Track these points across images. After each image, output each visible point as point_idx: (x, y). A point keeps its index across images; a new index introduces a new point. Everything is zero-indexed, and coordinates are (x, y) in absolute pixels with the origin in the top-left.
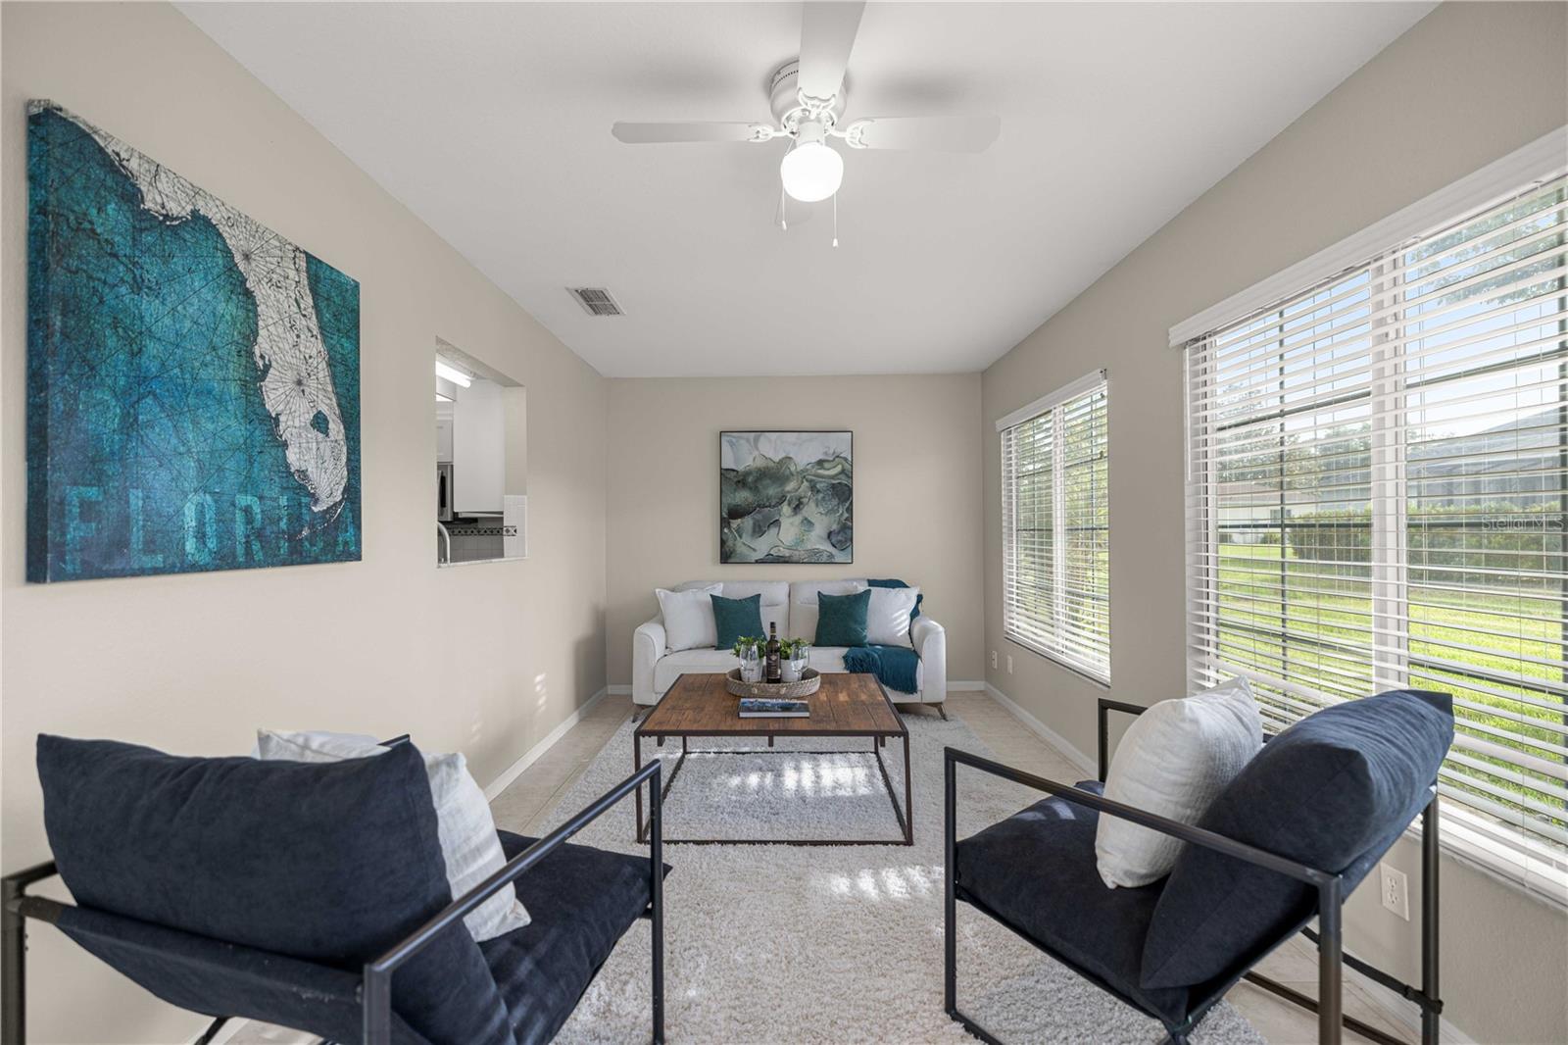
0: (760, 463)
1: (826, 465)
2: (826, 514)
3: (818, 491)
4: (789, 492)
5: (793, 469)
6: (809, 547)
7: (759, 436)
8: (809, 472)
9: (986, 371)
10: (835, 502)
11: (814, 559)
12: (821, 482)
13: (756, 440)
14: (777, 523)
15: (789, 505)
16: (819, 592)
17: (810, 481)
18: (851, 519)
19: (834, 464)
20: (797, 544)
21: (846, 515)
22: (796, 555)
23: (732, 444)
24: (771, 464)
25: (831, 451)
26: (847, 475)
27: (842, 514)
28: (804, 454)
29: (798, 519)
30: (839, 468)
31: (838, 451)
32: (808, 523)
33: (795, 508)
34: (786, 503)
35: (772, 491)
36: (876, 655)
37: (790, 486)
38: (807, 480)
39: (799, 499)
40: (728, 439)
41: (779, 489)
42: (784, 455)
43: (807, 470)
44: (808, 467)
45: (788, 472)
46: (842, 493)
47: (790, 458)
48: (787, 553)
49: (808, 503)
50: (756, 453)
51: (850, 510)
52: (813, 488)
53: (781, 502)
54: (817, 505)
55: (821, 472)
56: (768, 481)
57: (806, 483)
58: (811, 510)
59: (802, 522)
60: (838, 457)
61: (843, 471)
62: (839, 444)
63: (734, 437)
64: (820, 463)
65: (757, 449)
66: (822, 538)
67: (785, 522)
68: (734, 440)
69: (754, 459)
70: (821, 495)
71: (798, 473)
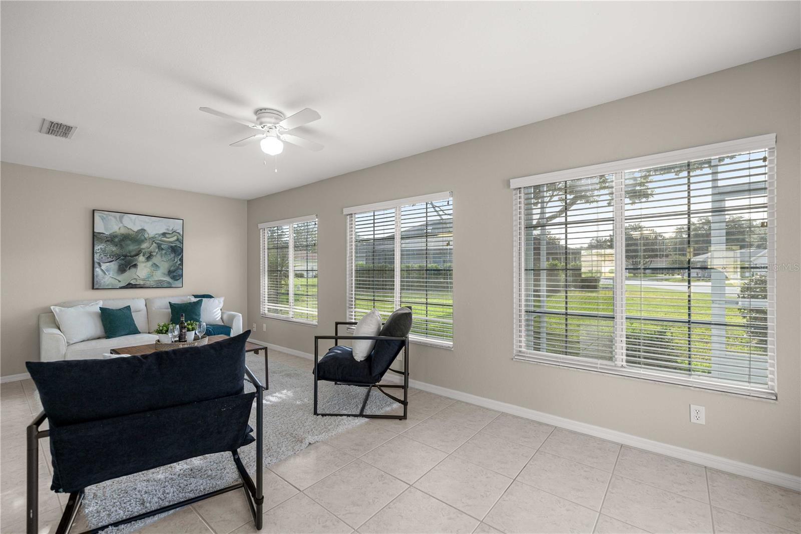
0: (123, 231)
1: (168, 236)
2: (167, 261)
3: (162, 249)
4: (144, 249)
5: (146, 236)
6: (156, 279)
7: (124, 215)
8: (157, 239)
9: (250, 200)
10: (173, 255)
11: (159, 285)
12: (164, 244)
13: (121, 219)
14: (135, 266)
15: (144, 256)
16: (169, 302)
17: (157, 244)
18: (182, 264)
19: (172, 235)
20: (148, 278)
21: (179, 262)
22: (148, 283)
23: (103, 219)
24: (131, 232)
25: (171, 229)
26: (180, 242)
27: (176, 262)
28: (154, 228)
29: (150, 263)
30: (175, 238)
31: (175, 229)
32: (155, 266)
33: (147, 258)
34: (142, 254)
35: (132, 248)
36: (211, 330)
37: (144, 246)
38: (155, 243)
39: (151, 253)
40: (100, 214)
41: (137, 247)
42: (140, 228)
43: (156, 237)
44: (156, 236)
45: (143, 238)
46: (177, 250)
47: (145, 230)
48: (142, 283)
49: (155, 256)
50: (121, 225)
51: (181, 260)
52: (159, 247)
53: (137, 255)
54: (162, 257)
55: (164, 239)
56: (130, 242)
57: (154, 244)
58: (156, 260)
59: (152, 265)
60: (175, 232)
61: (178, 240)
62: (176, 225)
63: (105, 214)
64: (164, 234)
65: (122, 223)
66: (165, 274)
67: (141, 266)
68: (105, 216)
69: (120, 228)
70: (164, 252)
71: (150, 238)
